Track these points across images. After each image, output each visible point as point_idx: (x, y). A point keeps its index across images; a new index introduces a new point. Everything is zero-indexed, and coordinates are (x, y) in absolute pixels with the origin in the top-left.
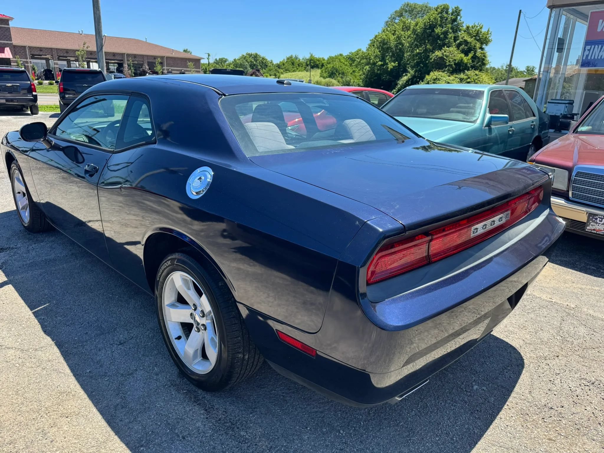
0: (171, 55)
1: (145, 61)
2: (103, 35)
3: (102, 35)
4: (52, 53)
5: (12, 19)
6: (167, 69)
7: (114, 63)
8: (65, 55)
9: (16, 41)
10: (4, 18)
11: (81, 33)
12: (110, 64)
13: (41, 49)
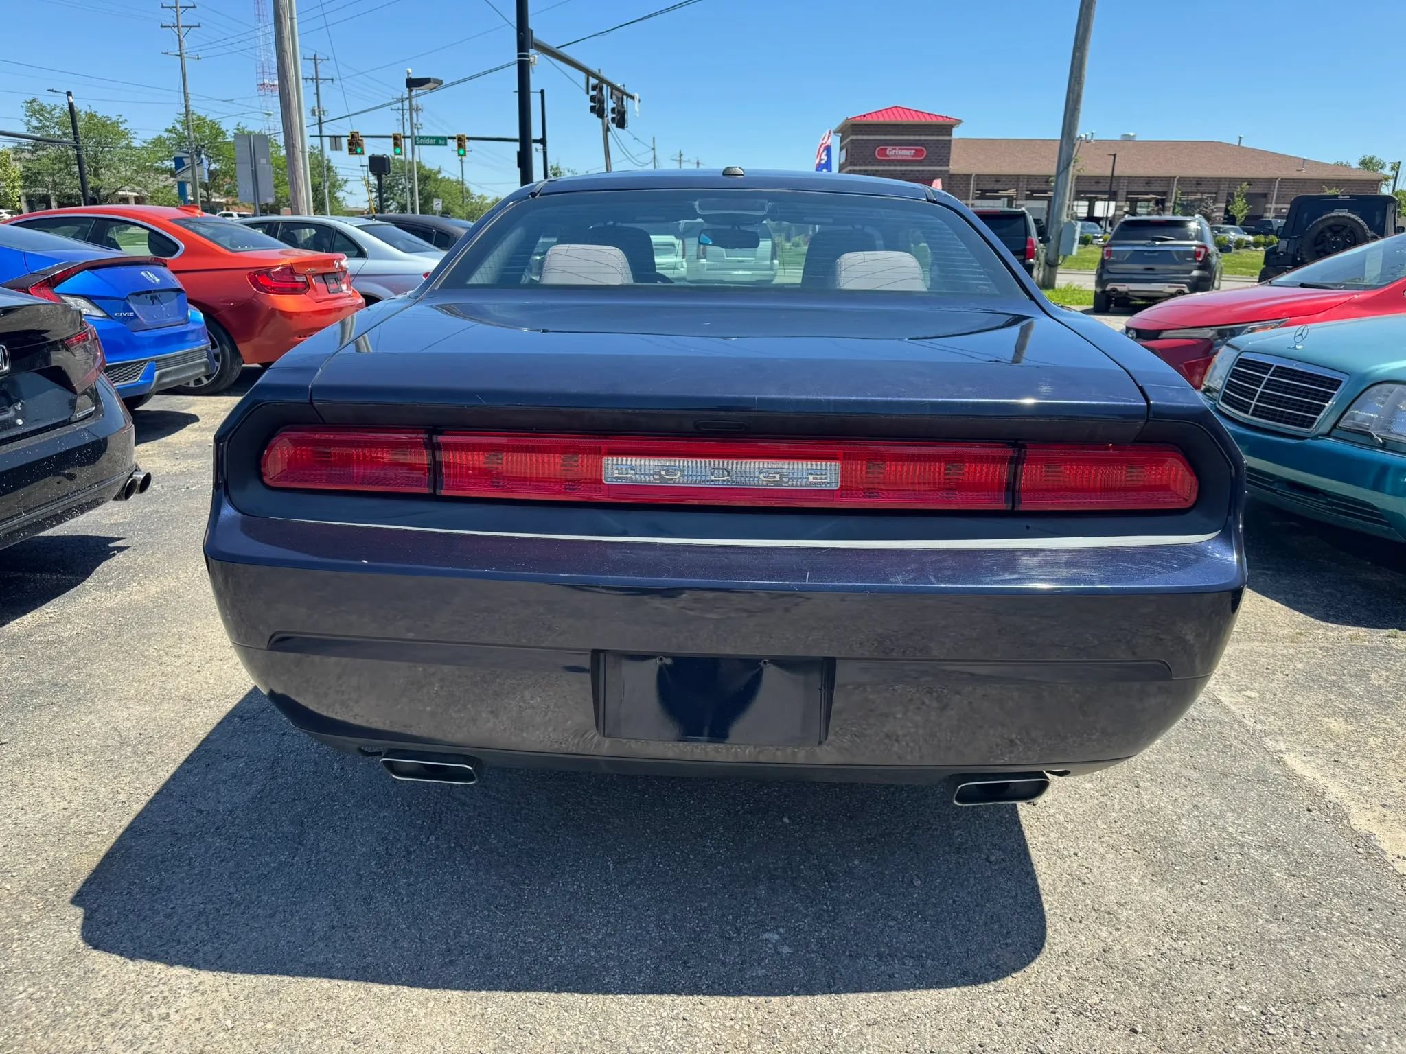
0: (1294, 174)
1: (1221, 193)
2: (1078, 136)
3: (1074, 137)
4: (1018, 184)
5: (959, 122)
6: (1276, 209)
7: (1148, 201)
8: (1044, 187)
9: (957, 165)
10: (941, 121)
11: (1089, 138)
12: (1139, 204)
13: (997, 178)
